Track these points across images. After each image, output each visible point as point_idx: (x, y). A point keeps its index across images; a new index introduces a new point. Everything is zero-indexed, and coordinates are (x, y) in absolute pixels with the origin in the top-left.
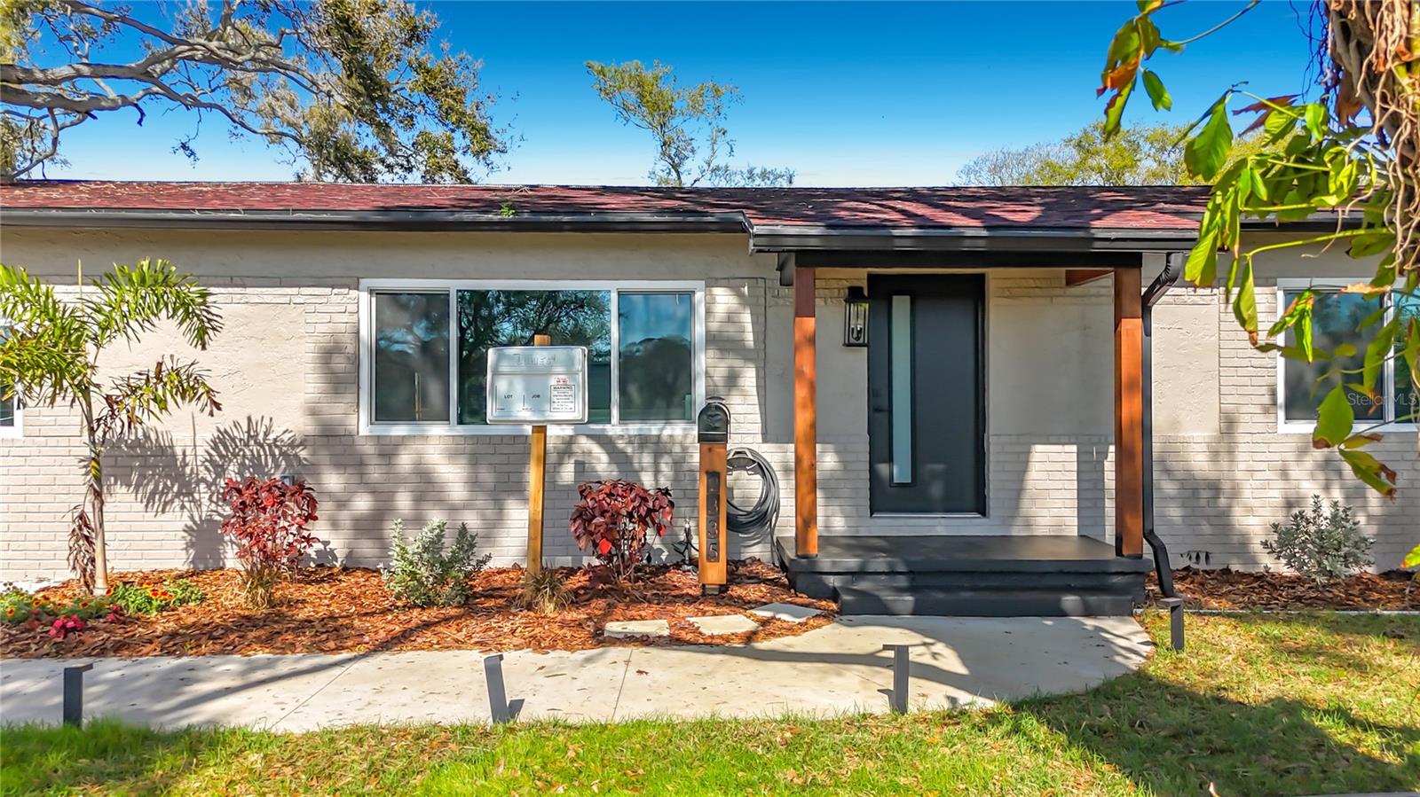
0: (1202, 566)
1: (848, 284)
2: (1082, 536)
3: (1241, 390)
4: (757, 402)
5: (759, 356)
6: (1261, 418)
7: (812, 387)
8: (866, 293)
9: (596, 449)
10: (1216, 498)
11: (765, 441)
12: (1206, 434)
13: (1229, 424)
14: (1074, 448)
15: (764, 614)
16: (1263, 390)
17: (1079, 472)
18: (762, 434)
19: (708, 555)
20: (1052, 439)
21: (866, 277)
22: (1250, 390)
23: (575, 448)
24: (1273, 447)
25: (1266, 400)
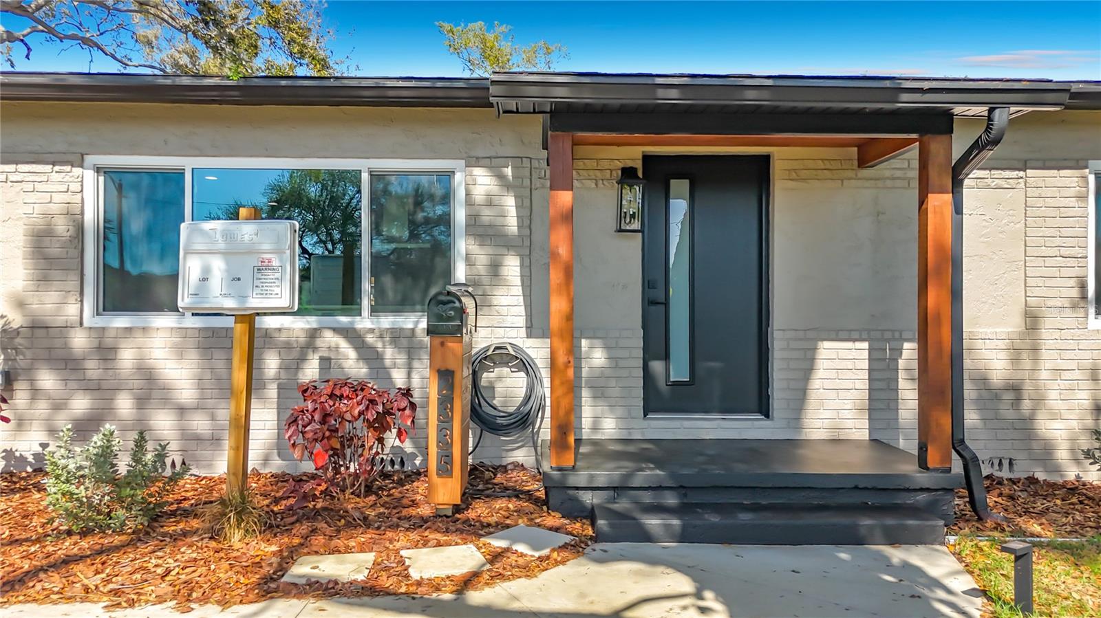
0: (1005, 474)
1: (621, 165)
2: (875, 442)
3: (1049, 282)
4: (520, 293)
5: (526, 245)
6: (1069, 312)
7: (568, 272)
8: (640, 175)
9: (343, 344)
10: (1019, 399)
11: (529, 336)
12: (1010, 330)
13: (1032, 320)
14: (865, 345)
15: (498, 543)
16: (1072, 282)
17: (870, 370)
18: (527, 327)
19: (438, 469)
20: (841, 334)
21: (641, 157)
22: (1059, 282)
23: (319, 342)
24: (1084, 344)
25: (1075, 293)
